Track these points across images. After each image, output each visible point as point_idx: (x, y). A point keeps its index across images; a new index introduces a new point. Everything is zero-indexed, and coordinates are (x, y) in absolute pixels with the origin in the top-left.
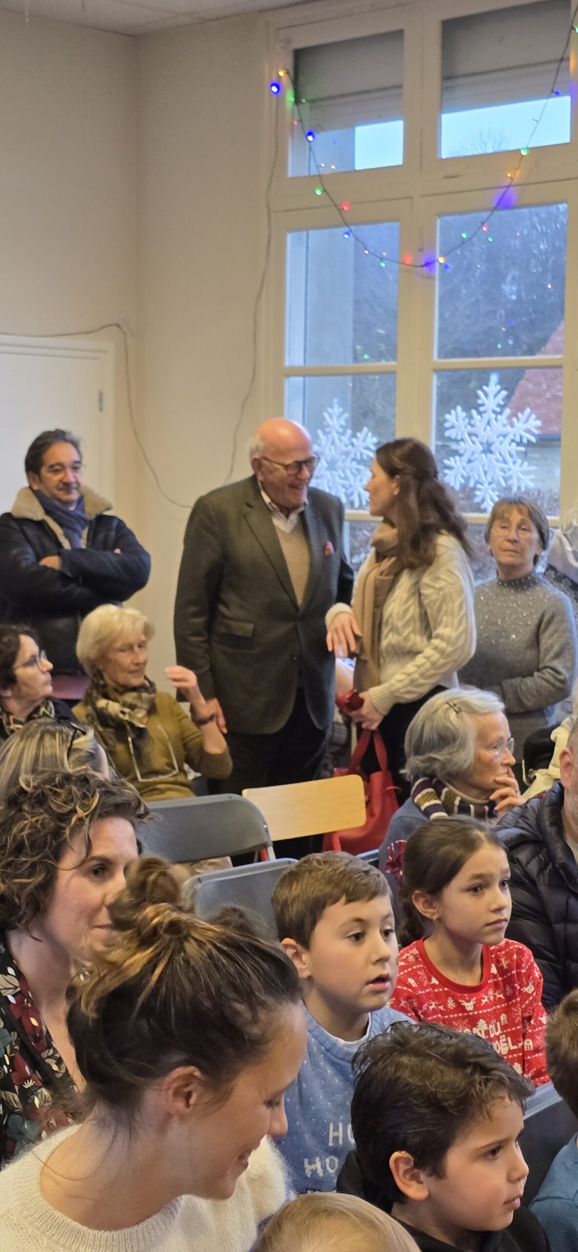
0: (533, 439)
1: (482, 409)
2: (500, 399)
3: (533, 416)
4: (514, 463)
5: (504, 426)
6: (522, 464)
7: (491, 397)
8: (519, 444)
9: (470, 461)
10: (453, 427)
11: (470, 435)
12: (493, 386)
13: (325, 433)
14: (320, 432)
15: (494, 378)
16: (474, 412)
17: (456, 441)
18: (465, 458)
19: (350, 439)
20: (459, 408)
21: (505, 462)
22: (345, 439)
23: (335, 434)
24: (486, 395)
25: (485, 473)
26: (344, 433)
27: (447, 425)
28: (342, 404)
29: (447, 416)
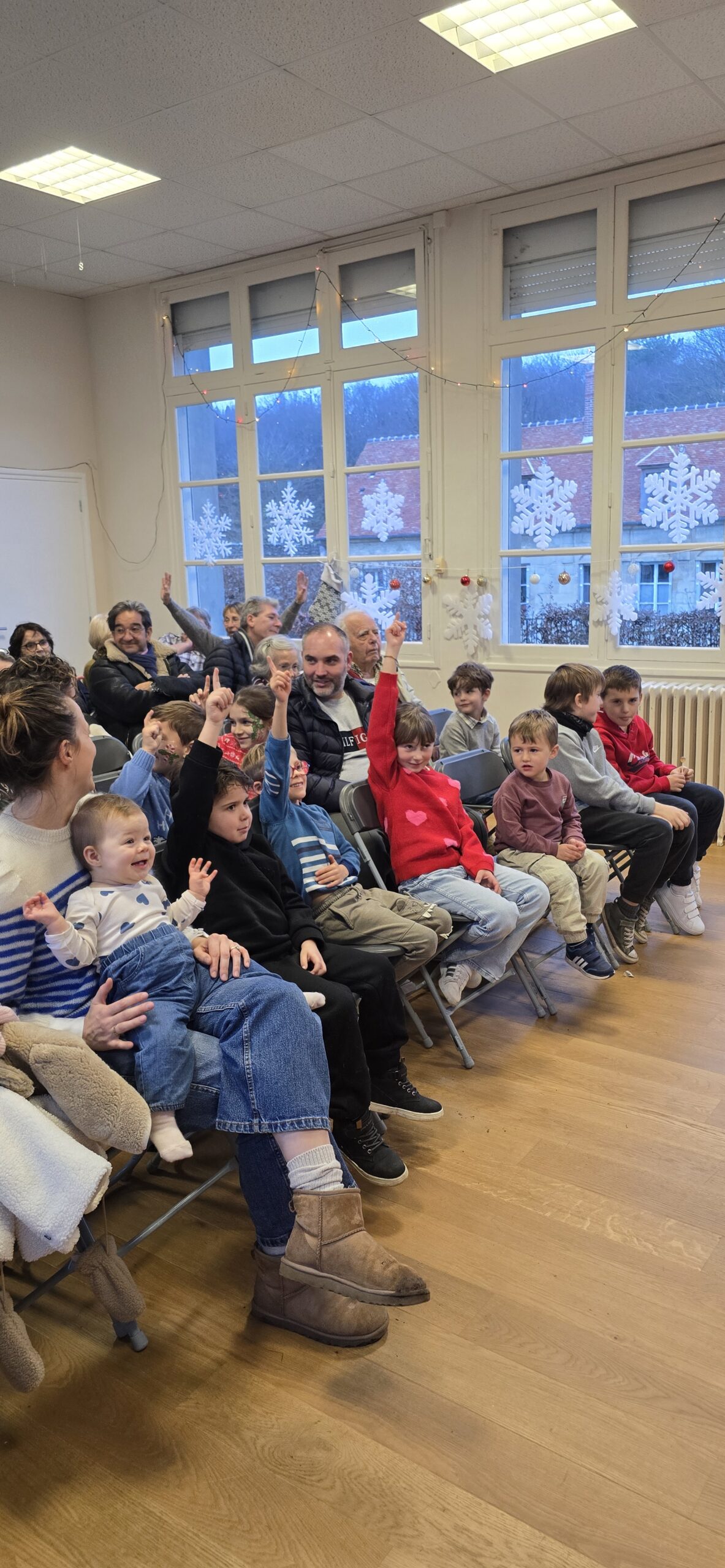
0: (311, 516)
1: (284, 501)
2: (293, 495)
3: (311, 503)
4: (303, 529)
5: (296, 509)
6: (306, 530)
7: (289, 494)
8: (305, 519)
9: (280, 529)
10: (270, 511)
11: (280, 515)
12: (289, 489)
13: (204, 518)
14: (201, 518)
15: (289, 484)
16: (281, 503)
17: (272, 519)
18: (278, 528)
19: (217, 521)
20: (273, 501)
21: (297, 528)
22: (214, 521)
23: (209, 518)
24: (286, 493)
25: (288, 535)
26: (214, 518)
27: (267, 510)
28: (213, 502)
29: (267, 506)
